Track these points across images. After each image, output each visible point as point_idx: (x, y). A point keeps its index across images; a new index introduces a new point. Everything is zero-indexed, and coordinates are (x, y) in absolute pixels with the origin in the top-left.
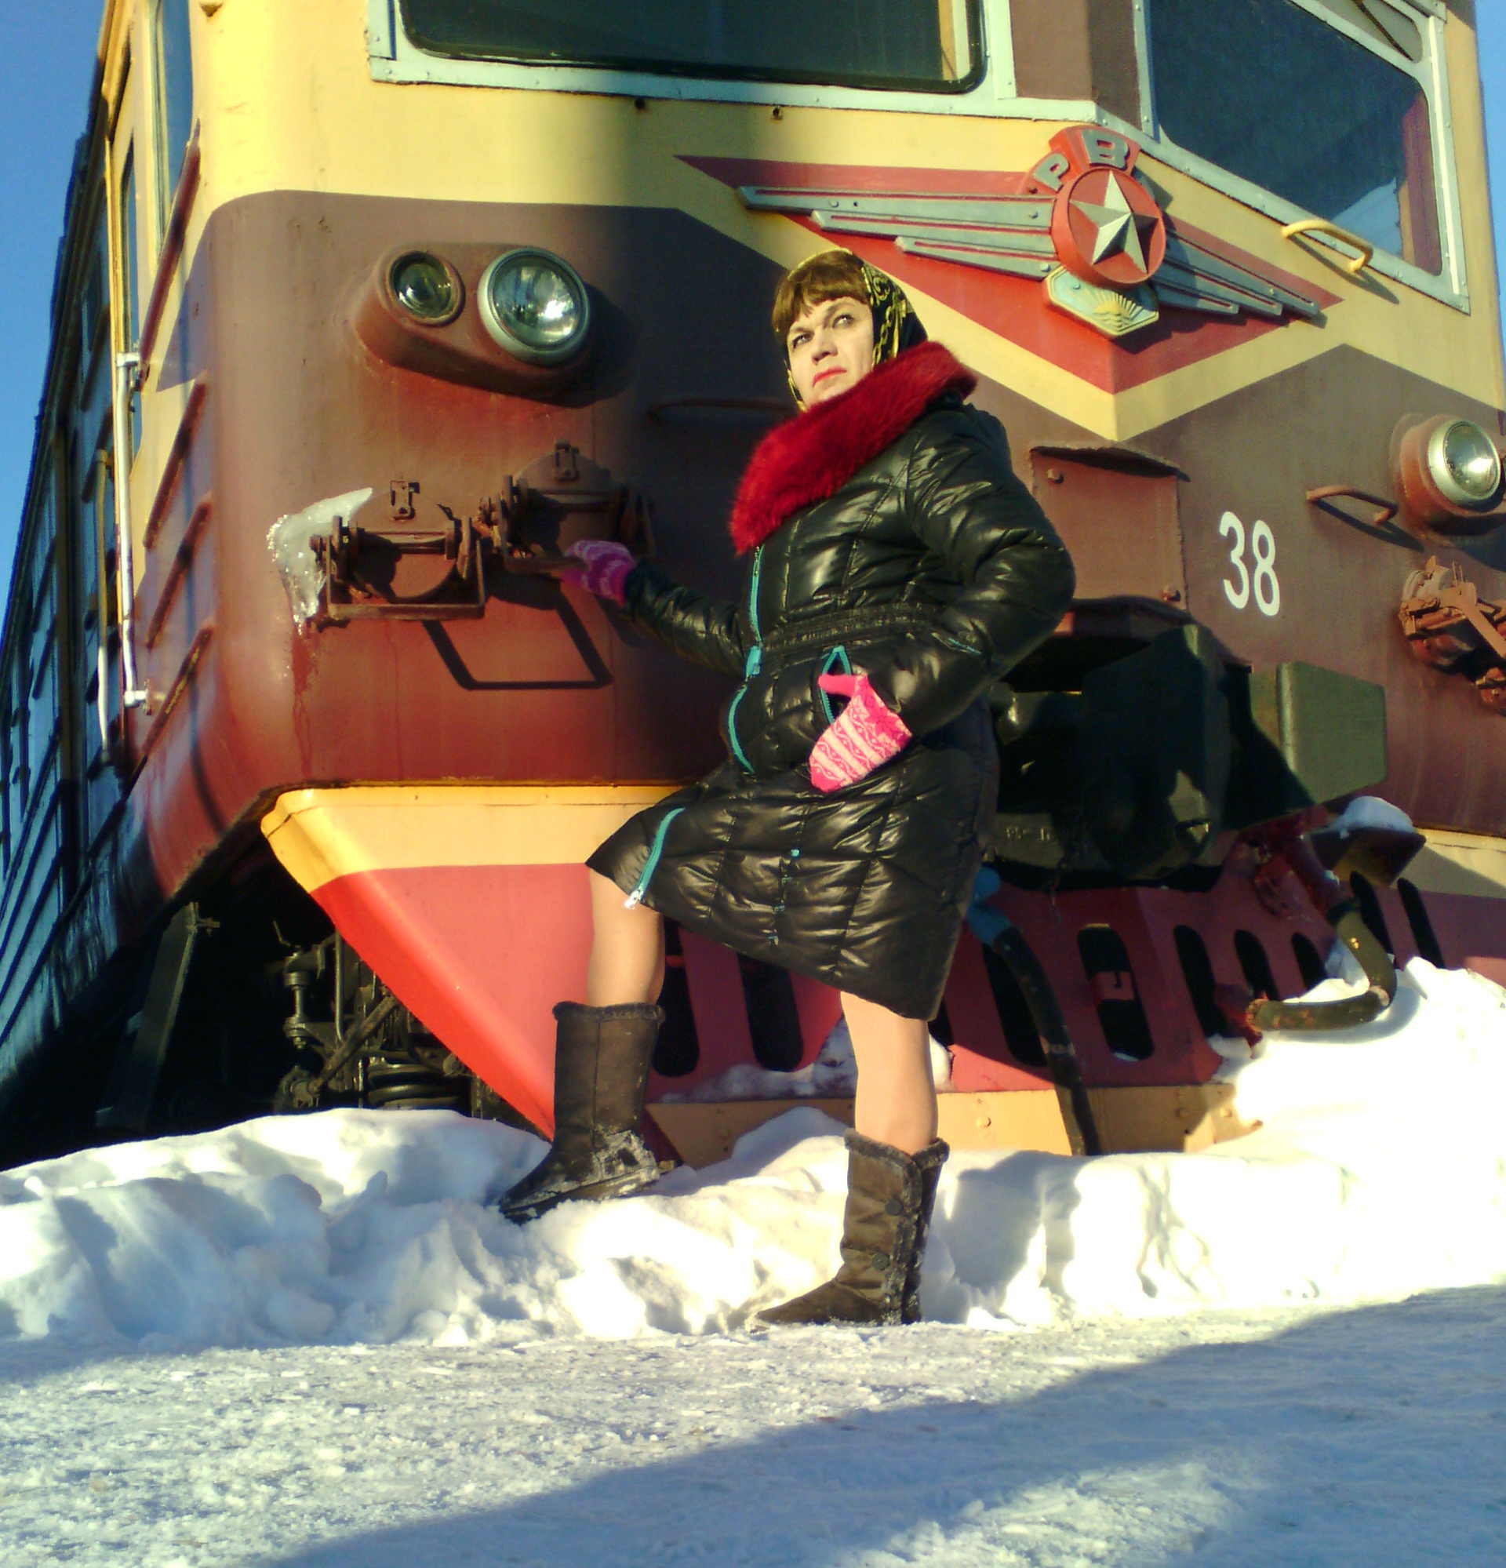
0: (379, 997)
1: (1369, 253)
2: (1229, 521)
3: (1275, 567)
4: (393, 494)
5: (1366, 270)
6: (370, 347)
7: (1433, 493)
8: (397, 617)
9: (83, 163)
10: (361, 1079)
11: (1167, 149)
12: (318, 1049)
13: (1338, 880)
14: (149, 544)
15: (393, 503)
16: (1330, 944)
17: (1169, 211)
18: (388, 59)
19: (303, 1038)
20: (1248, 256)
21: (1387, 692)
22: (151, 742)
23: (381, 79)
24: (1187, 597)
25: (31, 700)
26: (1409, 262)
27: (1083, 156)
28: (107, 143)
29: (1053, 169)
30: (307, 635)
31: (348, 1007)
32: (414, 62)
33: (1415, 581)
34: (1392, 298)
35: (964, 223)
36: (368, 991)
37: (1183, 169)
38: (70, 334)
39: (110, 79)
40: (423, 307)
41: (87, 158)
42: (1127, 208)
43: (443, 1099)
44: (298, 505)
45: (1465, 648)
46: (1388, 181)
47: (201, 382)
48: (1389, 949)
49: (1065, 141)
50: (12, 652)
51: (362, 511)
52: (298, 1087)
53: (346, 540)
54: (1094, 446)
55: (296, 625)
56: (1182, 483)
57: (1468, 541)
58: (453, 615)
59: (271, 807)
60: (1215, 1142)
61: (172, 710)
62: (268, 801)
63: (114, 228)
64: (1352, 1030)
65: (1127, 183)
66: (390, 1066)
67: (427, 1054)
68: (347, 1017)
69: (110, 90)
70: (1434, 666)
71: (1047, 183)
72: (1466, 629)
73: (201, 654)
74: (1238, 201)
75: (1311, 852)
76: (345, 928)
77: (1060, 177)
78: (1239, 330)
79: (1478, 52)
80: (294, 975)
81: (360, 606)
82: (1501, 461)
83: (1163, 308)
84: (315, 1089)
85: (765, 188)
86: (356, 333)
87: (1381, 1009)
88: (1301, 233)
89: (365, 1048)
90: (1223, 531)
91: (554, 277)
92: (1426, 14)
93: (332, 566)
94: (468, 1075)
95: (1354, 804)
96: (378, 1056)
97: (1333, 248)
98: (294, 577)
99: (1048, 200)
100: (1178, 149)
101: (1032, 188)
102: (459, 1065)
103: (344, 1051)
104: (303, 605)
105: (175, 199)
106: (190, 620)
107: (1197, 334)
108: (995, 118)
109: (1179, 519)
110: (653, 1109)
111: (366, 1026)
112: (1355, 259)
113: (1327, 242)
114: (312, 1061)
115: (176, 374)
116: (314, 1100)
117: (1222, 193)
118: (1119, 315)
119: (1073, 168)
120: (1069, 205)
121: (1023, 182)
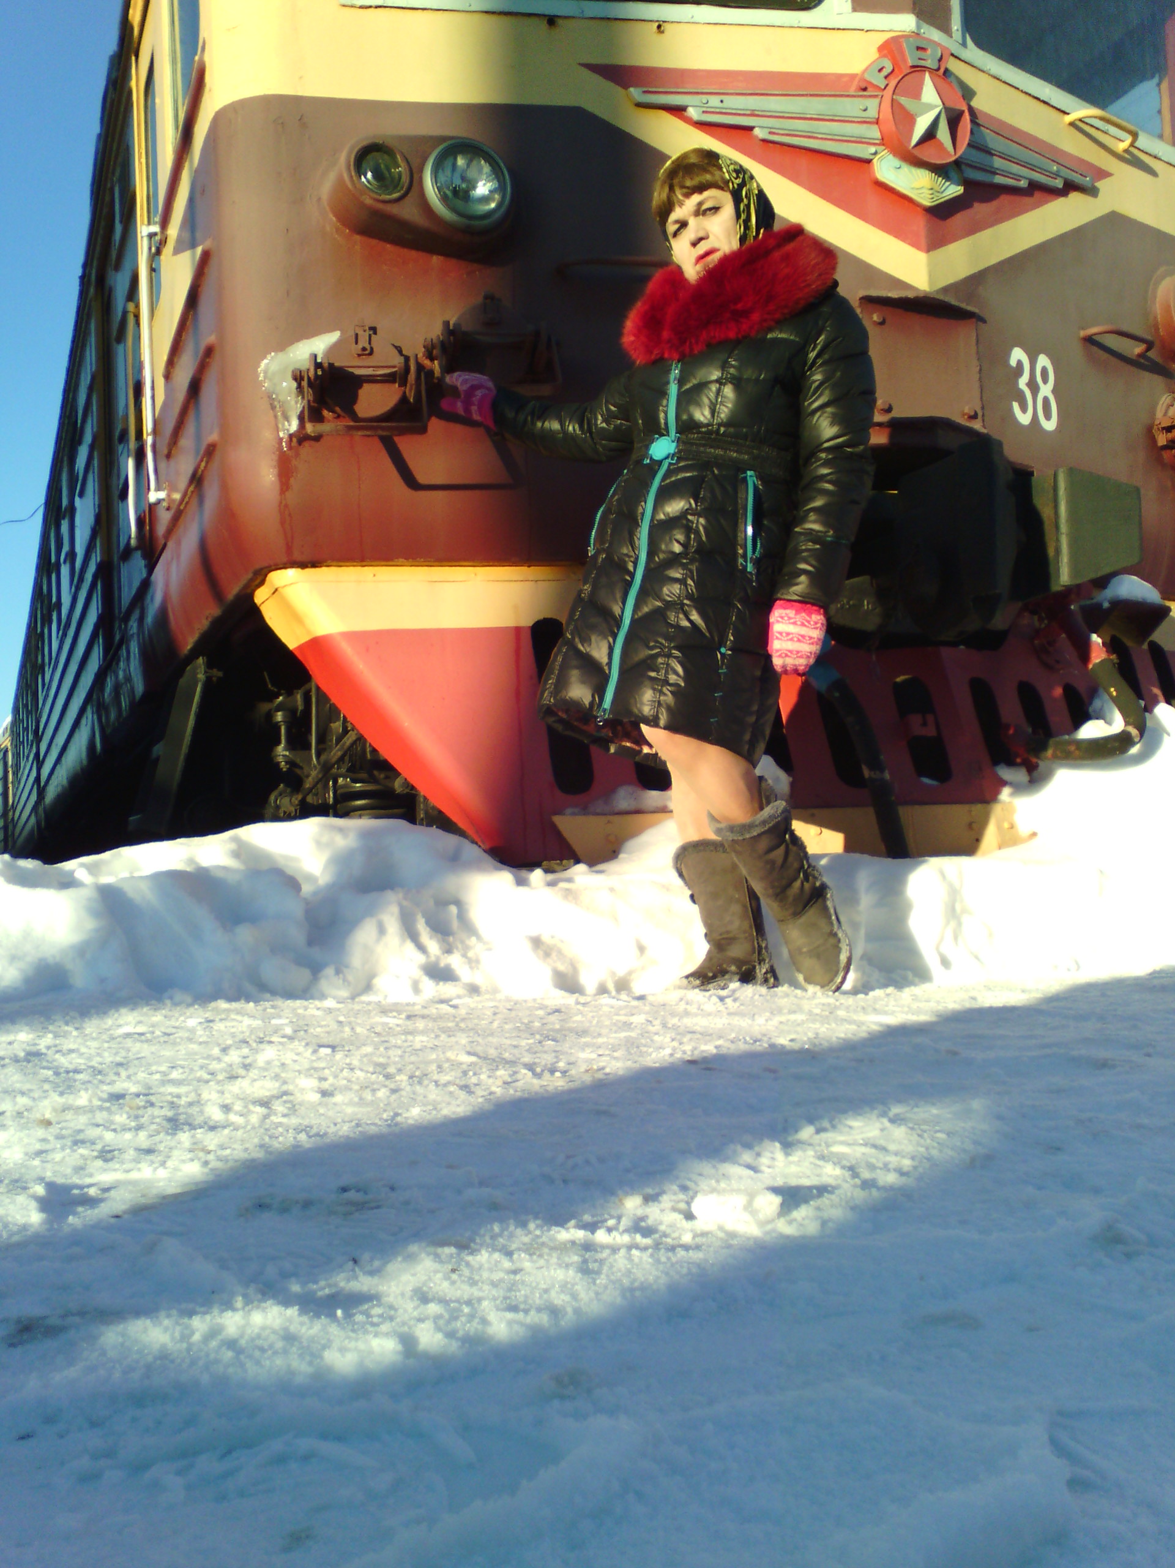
0: (346, 731)
1: (1135, 136)
2: (1017, 355)
3: (1054, 391)
4: (357, 335)
5: (1132, 149)
6: (339, 219)
8: (360, 433)
9: (114, 76)
10: (331, 795)
11: (973, 53)
12: (298, 771)
13: (1100, 641)
14: (167, 376)
15: (357, 343)
16: (1093, 692)
17: (974, 103)
19: (287, 763)
20: (1036, 139)
21: (1142, 492)
22: (170, 532)
23: (346, 4)
24: (983, 415)
25: (77, 499)
26: (1167, 143)
27: (905, 60)
28: (133, 58)
29: (880, 70)
30: (290, 447)
31: (322, 739)
33: (1165, 404)
34: (1153, 173)
35: (808, 116)
36: (337, 726)
37: (983, 69)
38: (105, 211)
39: (135, 9)
40: (380, 187)
41: (118, 70)
42: (940, 103)
43: (396, 811)
44: (282, 345)
46: (1153, 77)
47: (206, 249)
48: (1140, 696)
49: (890, 48)
50: (62, 462)
51: (332, 349)
52: (283, 801)
53: (320, 372)
54: (910, 295)
55: (281, 440)
56: (980, 324)
58: (403, 432)
59: (262, 583)
60: (1000, 848)
61: (185, 507)
62: (259, 578)
63: (139, 125)
64: (1110, 760)
65: (940, 81)
66: (354, 785)
67: (382, 776)
68: (321, 746)
69: (135, 16)
71: (875, 82)
73: (207, 463)
74: (1030, 95)
75: (1079, 619)
76: (319, 678)
77: (886, 77)
78: (1027, 200)
80: (280, 713)
81: (330, 425)
83: (967, 183)
84: (297, 802)
85: (650, 89)
86: (328, 209)
87: (1133, 744)
88: (1080, 120)
89: (334, 771)
90: (1013, 363)
91: (483, 162)
93: (309, 393)
94: (413, 792)
95: (1115, 580)
96: (345, 777)
97: (1105, 133)
98: (279, 402)
99: (875, 96)
100: (981, 53)
101: (864, 87)
102: (407, 784)
103: (318, 773)
104: (286, 423)
105: (186, 102)
106: (198, 437)
107: (995, 204)
108: (834, 29)
109: (978, 353)
110: (557, 820)
111: (335, 754)
112: (1123, 141)
113: (1101, 128)
114: (293, 780)
115: (187, 242)
116: (296, 810)
117: (1018, 89)
118: (932, 189)
119: (896, 70)
120: (893, 100)
121: (857, 80)
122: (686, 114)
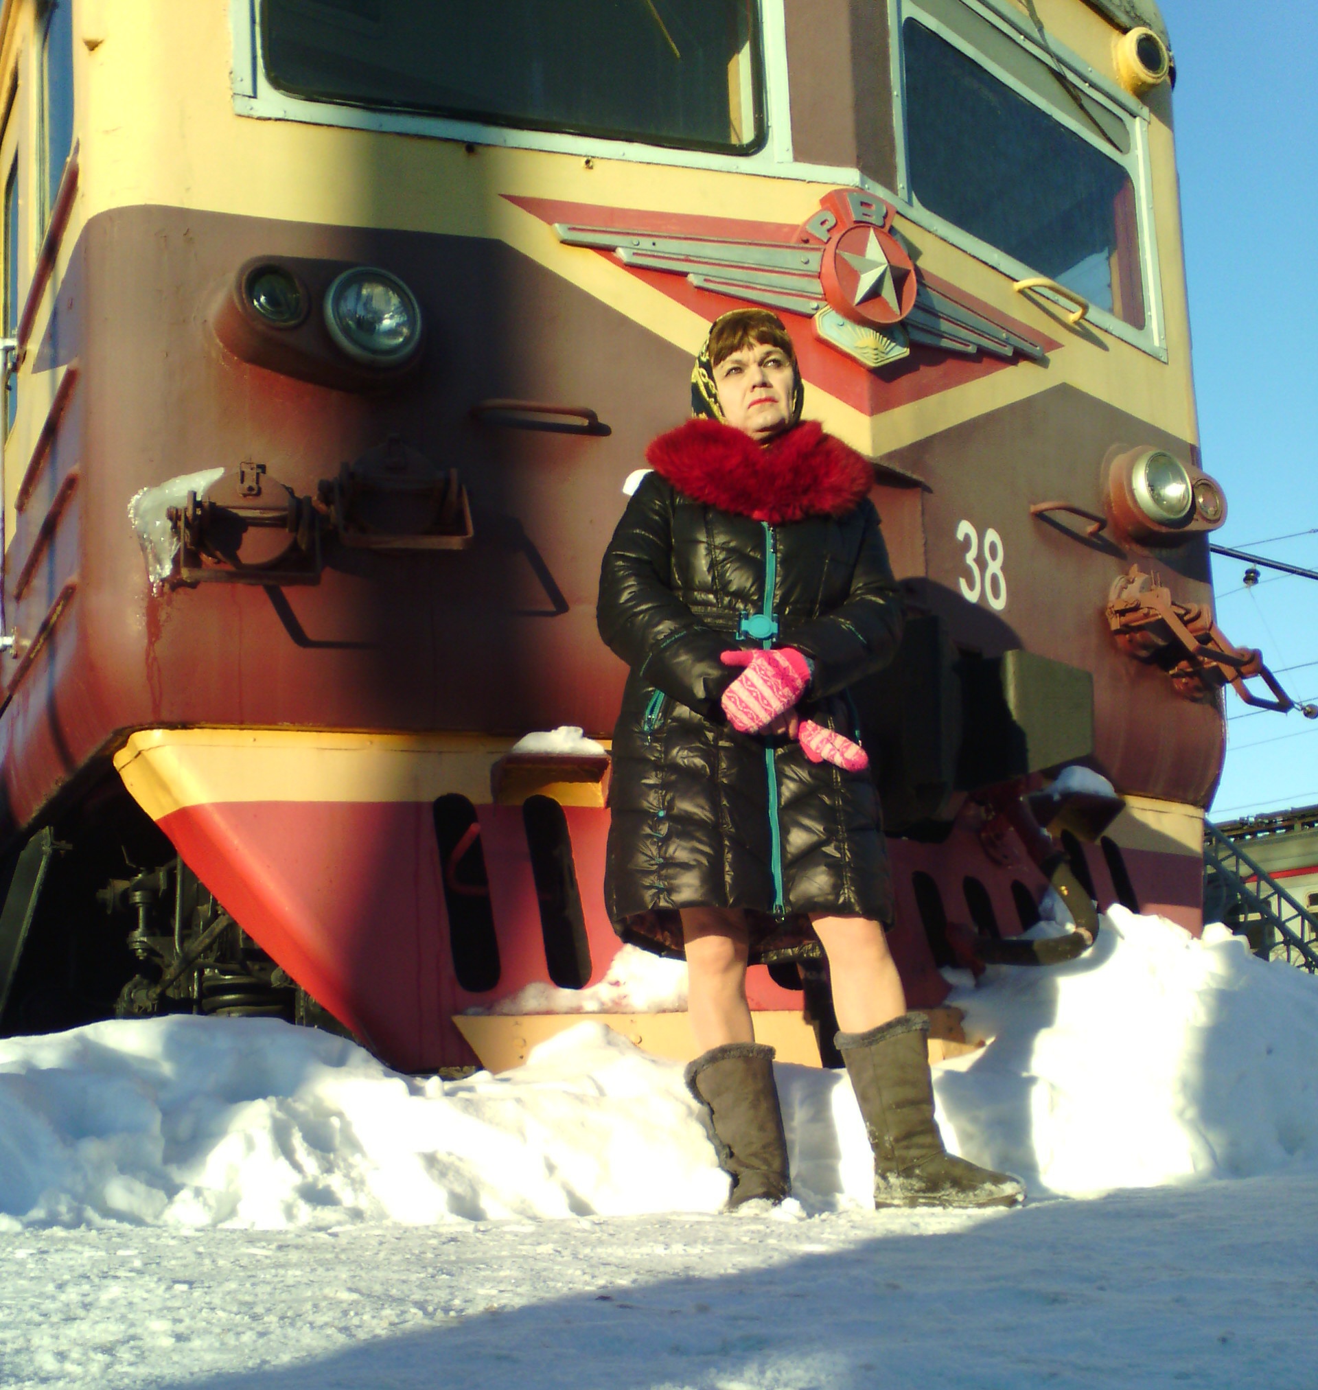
0: (215, 915)
1: (1085, 308)
2: (965, 528)
3: (1003, 568)
4: (243, 473)
5: (1081, 321)
6: (226, 345)
7: (1135, 510)
8: (243, 581)
10: (196, 988)
11: (919, 212)
12: (157, 960)
13: (1051, 836)
14: (21, 508)
15: (242, 481)
16: (1043, 891)
17: (920, 263)
18: (250, 97)
19: (144, 950)
20: (985, 306)
21: (1095, 677)
22: (16, 684)
23: (243, 114)
26: (1118, 317)
27: (848, 214)
29: (823, 223)
30: (161, 593)
31: (187, 924)
32: (273, 101)
33: (1119, 585)
34: (1104, 347)
35: (746, 265)
36: (205, 909)
37: (932, 230)
40: (274, 313)
42: (884, 260)
43: (273, 1008)
44: (157, 480)
45: (1161, 643)
46: (1101, 250)
47: (72, 368)
48: (1092, 895)
49: (833, 201)
51: (214, 487)
52: (138, 994)
53: (199, 512)
55: (151, 585)
56: (926, 493)
57: (1165, 553)
58: (291, 582)
59: (123, 744)
60: (944, 1059)
61: (35, 656)
62: (121, 739)
64: (1059, 965)
65: (885, 239)
66: (223, 977)
67: (257, 967)
68: (186, 932)
70: (1135, 657)
71: (817, 235)
72: (1162, 627)
73: (64, 607)
74: (978, 259)
75: (1028, 811)
76: (186, 853)
77: (829, 230)
78: (976, 366)
79: (1175, 150)
80: (138, 893)
81: (209, 570)
82: (1193, 487)
83: (913, 345)
84: (154, 996)
86: (214, 332)
87: (1085, 947)
88: (1030, 288)
89: (201, 960)
90: (960, 536)
91: (390, 292)
92: (1134, 115)
93: (186, 534)
94: (292, 986)
95: (1065, 772)
96: (212, 967)
97: (1055, 302)
98: (151, 542)
99: (818, 249)
100: (928, 213)
101: (805, 239)
102: (285, 977)
103: (181, 963)
104: (158, 567)
106: (51, 578)
107: (942, 368)
108: (774, 177)
109: (923, 525)
110: (459, 1020)
111: (201, 942)
112: (1073, 313)
113: (1051, 298)
114: (151, 971)
115: (49, 361)
116: (153, 1005)
117: (964, 252)
118: (876, 349)
119: (839, 223)
120: (835, 253)
121: (798, 232)
122: (615, 254)
